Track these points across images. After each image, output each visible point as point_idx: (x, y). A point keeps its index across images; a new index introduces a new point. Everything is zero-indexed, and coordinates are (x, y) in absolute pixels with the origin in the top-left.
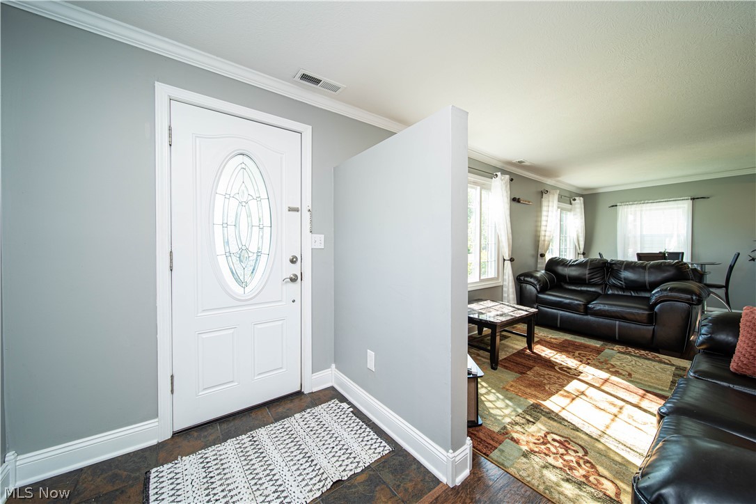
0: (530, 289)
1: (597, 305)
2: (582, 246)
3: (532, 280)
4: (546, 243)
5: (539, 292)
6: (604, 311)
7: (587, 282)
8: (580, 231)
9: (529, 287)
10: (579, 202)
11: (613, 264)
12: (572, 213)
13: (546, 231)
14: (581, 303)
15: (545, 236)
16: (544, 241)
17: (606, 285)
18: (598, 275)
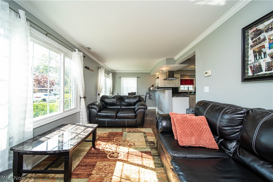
0: (94, 111)
1: (120, 114)
2: (112, 91)
3: (95, 107)
4: (100, 89)
5: (98, 112)
6: (122, 116)
7: (115, 104)
8: (111, 85)
9: (94, 110)
10: (111, 74)
11: (123, 97)
12: (109, 78)
13: (100, 84)
14: (115, 114)
15: (100, 86)
16: (100, 88)
17: (121, 105)
18: (119, 102)
